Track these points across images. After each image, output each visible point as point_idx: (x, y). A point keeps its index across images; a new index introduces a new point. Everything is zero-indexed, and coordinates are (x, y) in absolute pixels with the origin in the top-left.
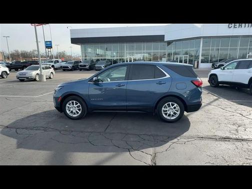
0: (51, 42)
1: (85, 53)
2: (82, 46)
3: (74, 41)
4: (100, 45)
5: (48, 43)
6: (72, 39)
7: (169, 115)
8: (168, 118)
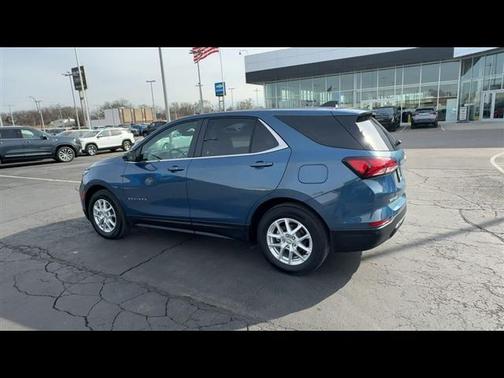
0: (224, 83)
1: (273, 100)
3: (253, 78)
4: (313, 81)
6: (247, 74)
7: (286, 252)
8: (285, 260)
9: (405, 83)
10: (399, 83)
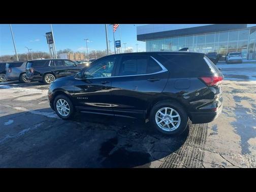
0: (120, 41)
2: (147, 43)
3: (141, 38)
4: (165, 40)
5: (118, 42)
6: (138, 36)
9: (220, 41)
10: (217, 41)
